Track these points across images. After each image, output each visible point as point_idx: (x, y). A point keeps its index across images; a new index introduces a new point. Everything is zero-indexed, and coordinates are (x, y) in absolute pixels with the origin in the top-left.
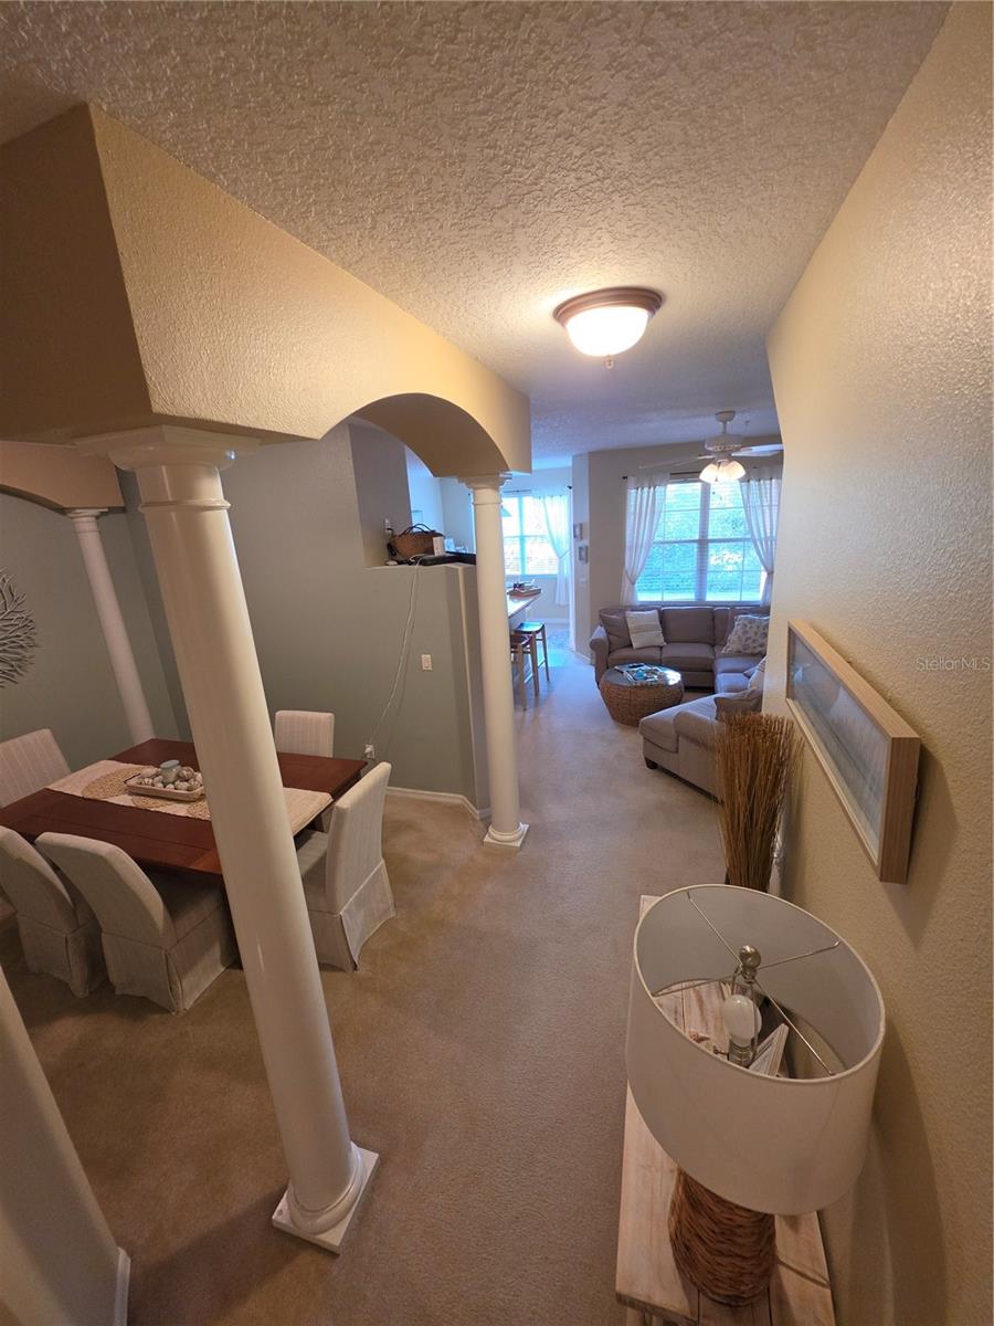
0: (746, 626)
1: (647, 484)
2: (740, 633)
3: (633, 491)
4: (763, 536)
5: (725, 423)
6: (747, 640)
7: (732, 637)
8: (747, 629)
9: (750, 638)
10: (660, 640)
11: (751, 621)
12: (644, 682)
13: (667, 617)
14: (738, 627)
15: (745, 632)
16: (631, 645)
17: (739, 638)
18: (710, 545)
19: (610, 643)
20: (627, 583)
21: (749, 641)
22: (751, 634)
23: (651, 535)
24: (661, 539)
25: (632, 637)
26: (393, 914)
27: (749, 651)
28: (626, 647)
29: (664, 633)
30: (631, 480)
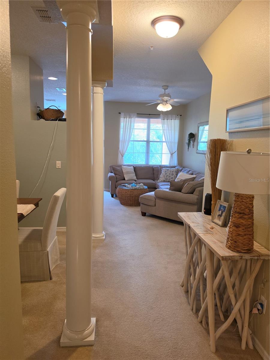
0: (166, 171)
1: (128, 117)
2: (164, 174)
3: (123, 119)
4: (169, 140)
5: (165, 90)
6: (167, 176)
7: (161, 176)
8: (167, 172)
9: (168, 176)
10: (135, 178)
11: (168, 170)
12: (136, 187)
13: (137, 169)
14: (163, 172)
15: (166, 174)
16: (124, 179)
17: (164, 176)
18: (151, 143)
19: (116, 178)
20: (120, 156)
21: (168, 177)
22: (168, 174)
23: (130, 137)
24: (133, 140)
25: (125, 176)
26: (59, 262)
27: (168, 180)
28: (123, 180)
29: (136, 175)
30: (122, 114)
